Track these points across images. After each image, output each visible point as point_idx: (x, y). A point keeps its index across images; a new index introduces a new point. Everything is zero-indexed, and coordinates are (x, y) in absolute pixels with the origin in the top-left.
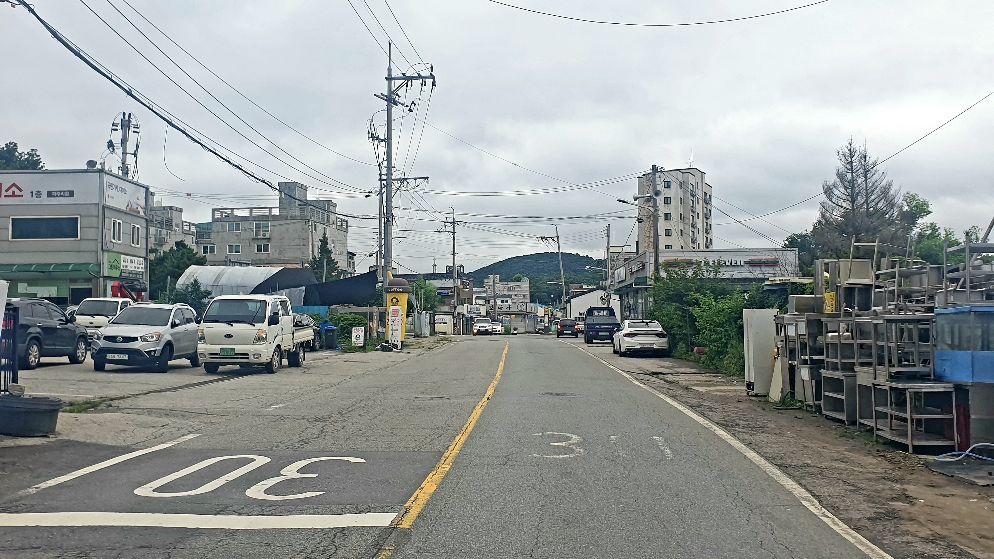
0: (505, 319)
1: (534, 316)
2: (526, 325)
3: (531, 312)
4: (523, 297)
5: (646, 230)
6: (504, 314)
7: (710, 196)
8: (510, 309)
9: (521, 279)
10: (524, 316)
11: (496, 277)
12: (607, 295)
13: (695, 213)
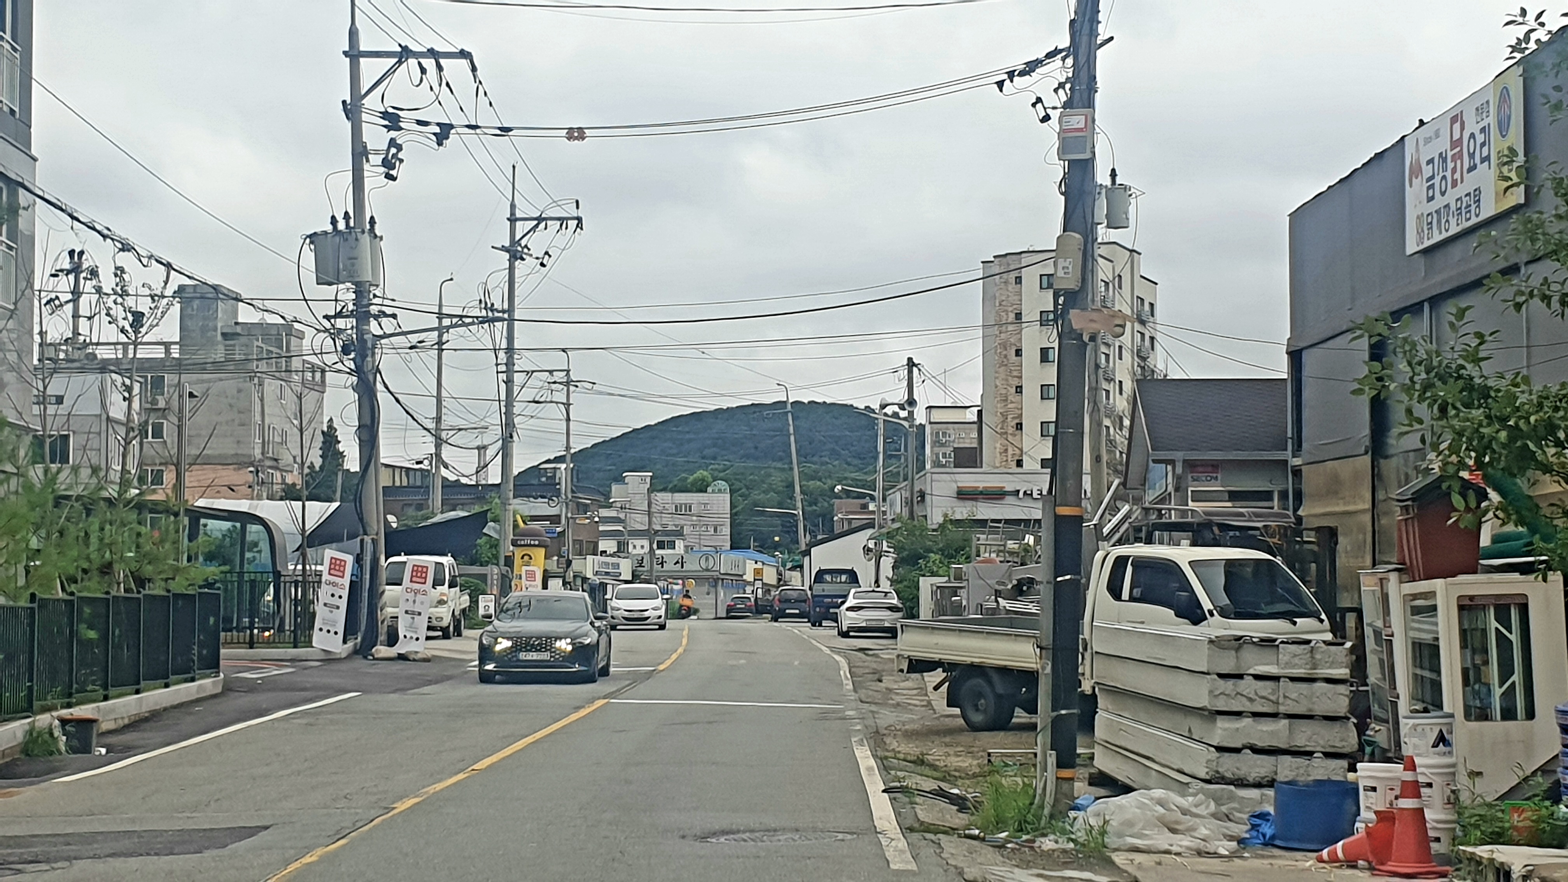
0: (672, 588)
1: (739, 581)
2: (719, 602)
3: (730, 572)
4: (713, 533)
5: (998, 384)
6: (670, 577)
7: (1152, 305)
8: (682, 567)
9: (708, 486)
10: (715, 581)
11: (643, 479)
12: (876, 543)
13: (1112, 348)
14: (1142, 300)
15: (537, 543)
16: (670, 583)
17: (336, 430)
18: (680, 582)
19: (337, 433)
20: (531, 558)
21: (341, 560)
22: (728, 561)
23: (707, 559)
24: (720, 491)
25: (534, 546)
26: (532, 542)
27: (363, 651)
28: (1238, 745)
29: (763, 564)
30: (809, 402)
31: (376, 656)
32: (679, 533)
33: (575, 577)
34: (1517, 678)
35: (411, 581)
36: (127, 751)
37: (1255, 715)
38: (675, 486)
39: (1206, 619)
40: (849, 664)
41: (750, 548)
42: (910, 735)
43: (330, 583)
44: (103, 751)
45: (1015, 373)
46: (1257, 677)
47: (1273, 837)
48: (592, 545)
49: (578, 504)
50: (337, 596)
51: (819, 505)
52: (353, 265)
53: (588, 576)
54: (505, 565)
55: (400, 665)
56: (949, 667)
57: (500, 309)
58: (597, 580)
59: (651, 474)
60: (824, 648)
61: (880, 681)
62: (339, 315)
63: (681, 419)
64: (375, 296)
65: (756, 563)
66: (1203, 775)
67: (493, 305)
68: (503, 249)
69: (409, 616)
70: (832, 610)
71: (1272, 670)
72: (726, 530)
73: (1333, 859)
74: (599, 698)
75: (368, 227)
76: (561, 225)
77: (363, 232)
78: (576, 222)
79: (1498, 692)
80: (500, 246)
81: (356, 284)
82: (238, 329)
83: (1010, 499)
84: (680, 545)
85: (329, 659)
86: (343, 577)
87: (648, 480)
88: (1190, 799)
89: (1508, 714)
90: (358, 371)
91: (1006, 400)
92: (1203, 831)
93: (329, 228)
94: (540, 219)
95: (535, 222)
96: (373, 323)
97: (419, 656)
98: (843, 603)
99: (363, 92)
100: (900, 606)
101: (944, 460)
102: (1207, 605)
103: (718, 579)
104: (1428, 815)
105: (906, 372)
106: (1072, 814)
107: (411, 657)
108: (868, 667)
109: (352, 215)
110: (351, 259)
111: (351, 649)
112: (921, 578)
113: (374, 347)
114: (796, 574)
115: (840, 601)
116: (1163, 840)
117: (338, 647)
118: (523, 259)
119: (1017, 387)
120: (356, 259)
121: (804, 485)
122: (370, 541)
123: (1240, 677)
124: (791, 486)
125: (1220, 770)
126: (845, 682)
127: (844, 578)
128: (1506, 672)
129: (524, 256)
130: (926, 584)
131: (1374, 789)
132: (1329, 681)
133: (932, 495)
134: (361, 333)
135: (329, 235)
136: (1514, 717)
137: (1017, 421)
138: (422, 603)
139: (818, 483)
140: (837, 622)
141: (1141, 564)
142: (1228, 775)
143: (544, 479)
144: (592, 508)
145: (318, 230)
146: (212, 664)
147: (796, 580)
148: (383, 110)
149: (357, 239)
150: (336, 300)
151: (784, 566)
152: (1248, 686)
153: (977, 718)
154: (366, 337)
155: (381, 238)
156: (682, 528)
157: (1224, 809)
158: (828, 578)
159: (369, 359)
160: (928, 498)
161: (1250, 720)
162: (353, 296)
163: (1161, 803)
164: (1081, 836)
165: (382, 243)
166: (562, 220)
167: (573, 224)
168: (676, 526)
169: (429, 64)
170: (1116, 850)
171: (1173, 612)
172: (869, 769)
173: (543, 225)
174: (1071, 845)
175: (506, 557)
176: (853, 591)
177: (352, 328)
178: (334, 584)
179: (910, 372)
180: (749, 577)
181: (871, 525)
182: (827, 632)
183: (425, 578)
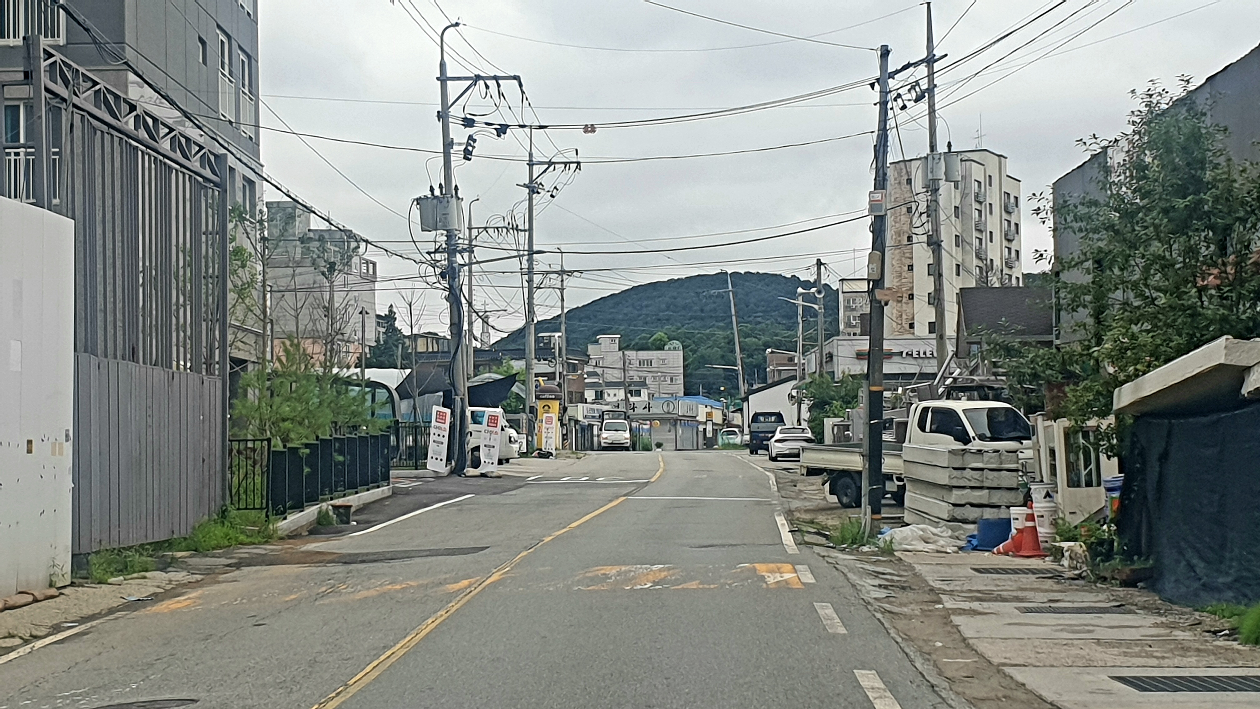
0: (642, 428)
1: (693, 421)
2: (678, 437)
3: (686, 415)
4: (669, 382)
5: (894, 263)
6: (640, 419)
7: (1016, 198)
8: (649, 411)
9: (664, 345)
10: (674, 421)
11: (613, 340)
12: (797, 392)
13: (984, 233)
14: (1008, 194)
15: (553, 397)
16: (641, 424)
17: (395, 313)
18: (648, 422)
19: (396, 316)
20: (549, 408)
21: (443, 413)
22: (683, 406)
23: (668, 405)
24: (675, 349)
25: (552, 399)
26: (550, 397)
27: (458, 471)
28: (963, 502)
29: (712, 407)
30: (746, 273)
31: (467, 475)
32: (643, 384)
33: (569, 420)
34: (1093, 466)
35: (488, 426)
36: (369, 524)
37: (972, 488)
38: (637, 344)
39: (971, 441)
40: (776, 477)
41: (699, 394)
42: (807, 511)
43: (436, 428)
44: (355, 523)
45: (908, 255)
46: (973, 469)
47: (976, 546)
48: (579, 395)
49: (568, 364)
50: (441, 436)
51: (755, 357)
52: (446, 218)
53: (579, 419)
54: (530, 413)
55: (483, 481)
56: (830, 472)
57: (523, 228)
58: (586, 422)
59: (619, 336)
60: (759, 468)
61: (795, 486)
62: (436, 251)
63: (640, 288)
64: (459, 238)
65: (706, 407)
66: (946, 517)
67: (517, 226)
68: (525, 185)
69: (487, 449)
70: (765, 443)
71: (980, 465)
72: (680, 380)
73: (999, 553)
74: (621, 496)
75: (454, 192)
76: (565, 167)
77: (452, 197)
78: (575, 165)
79: (1084, 473)
80: (522, 184)
81: (447, 231)
82: (311, 235)
83: (896, 359)
84: (644, 393)
85: (437, 476)
86: (444, 423)
87: (617, 341)
88: (939, 529)
89: (1089, 484)
90: (451, 289)
91: (900, 276)
92: (942, 542)
93: (429, 194)
94: (550, 163)
95: (546, 166)
96: (458, 256)
97: (494, 475)
98: (772, 437)
99: (450, 104)
100: (813, 438)
101: (854, 322)
102: (972, 434)
103: (677, 420)
104: (1039, 529)
105: (816, 269)
106: (879, 536)
107: (489, 475)
108: (788, 478)
109: (444, 185)
110: (444, 214)
111: (449, 471)
112: (825, 420)
113: (459, 271)
114: (738, 415)
115: (770, 435)
116: (921, 546)
117: (442, 468)
118: (538, 193)
119: (909, 266)
120: (448, 214)
121: (742, 342)
122: (459, 400)
123: (964, 469)
124: (731, 342)
125: (955, 515)
126: (772, 487)
127: (773, 418)
128: (1087, 464)
129: (539, 190)
130: (829, 423)
131: (1017, 519)
132: (1008, 470)
133: (838, 356)
134: (451, 262)
135: (429, 200)
136: (1092, 486)
137: (910, 292)
138: (495, 440)
139: (754, 339)
140: (768, 451)
141: (936, 411)
142: (959, 517)
143: (542, 345)
144: (579, 366)
145: (422, 195)
146: (386, 478)
147: (738, 420)
148: (463, 116)
149: (448, 202)
150: (435, 242)
151: (727, 408)
152: (968, 473)
153: (845, 500)
154: (454, 265)
155: (462, 199)
156: (645, 379)
157: (956, 534)
158: (762, 419)
159: (457, 280)
160: (835, 359)
161: (969, 490)
162: (446, 238)
163: (922, 530)
164: (882, 545)
165: (462, 203)
166: (565, 164)
167: (573, 166)
168: (640, 377)
169: (492, 83)
170: (897, 551)
171: (952, 438)
172: (783, 525)
173: (552, 168)
174: (877, 549)
175: (530, 407)
176: (779, 428)
177: (445, 260)
178: (440, 428)
179: (819, 269)
180: (701, 418)
181: (794, 378)
182: (761, 458)
183: (497, 423)
